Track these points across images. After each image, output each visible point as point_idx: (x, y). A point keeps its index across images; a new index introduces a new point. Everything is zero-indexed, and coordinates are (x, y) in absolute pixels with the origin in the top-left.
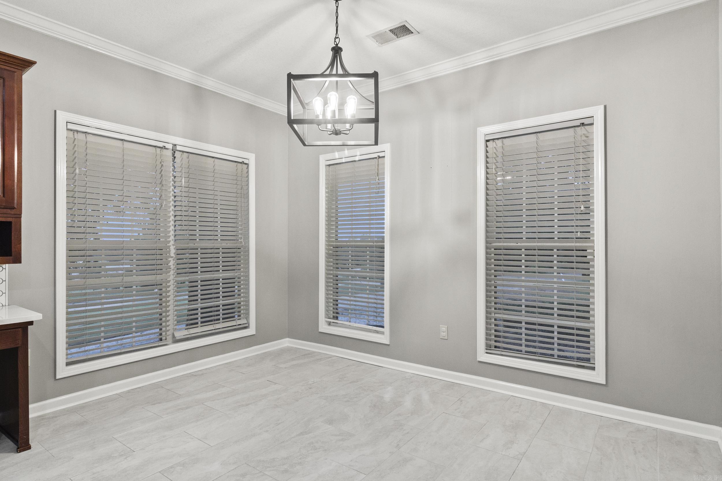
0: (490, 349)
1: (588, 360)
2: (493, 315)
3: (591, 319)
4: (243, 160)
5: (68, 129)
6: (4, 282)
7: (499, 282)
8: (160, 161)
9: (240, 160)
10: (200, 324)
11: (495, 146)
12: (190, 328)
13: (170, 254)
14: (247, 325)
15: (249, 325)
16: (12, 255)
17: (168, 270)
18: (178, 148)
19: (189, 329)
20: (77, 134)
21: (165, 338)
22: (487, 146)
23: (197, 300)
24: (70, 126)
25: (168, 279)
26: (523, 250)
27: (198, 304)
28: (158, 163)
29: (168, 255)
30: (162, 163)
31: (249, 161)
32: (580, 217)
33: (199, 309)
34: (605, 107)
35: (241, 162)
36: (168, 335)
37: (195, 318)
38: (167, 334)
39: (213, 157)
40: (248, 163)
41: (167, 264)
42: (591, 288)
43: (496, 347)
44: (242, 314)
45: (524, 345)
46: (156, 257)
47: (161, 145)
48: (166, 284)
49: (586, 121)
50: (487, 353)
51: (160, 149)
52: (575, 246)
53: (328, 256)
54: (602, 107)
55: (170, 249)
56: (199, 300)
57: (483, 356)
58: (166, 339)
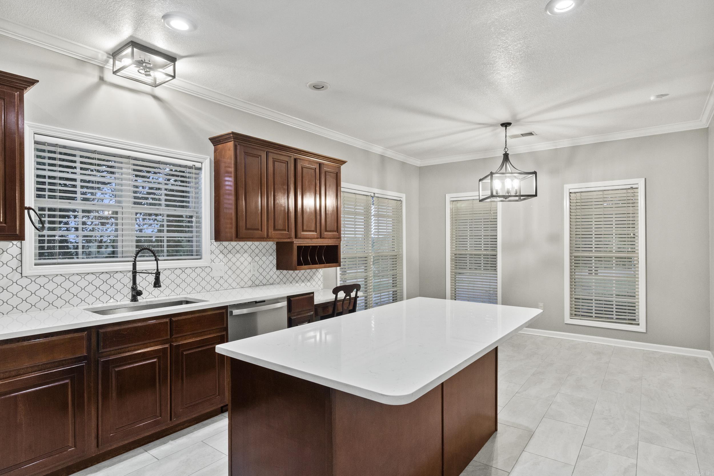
0: (573, 315)
1: (635, 320)
2: (574, 296)
3: (636, 297)
4: (400, 198)
6: (322, 276)
7: (576, 277)
11: (575, 196)
16: (338, 262)
18: (376, 195)
22: (570, 196)
26: (593, 258)
32: (629, 239)
34: (645, 179)
35: (399, 200)
39: (388, 199)
40: (402, 200)
42: (637, 279)
43: (575, 315)
45: (594, 313)
47: (369, 194)
49: (634, 186)
50: (571, 318)
51: (368, 197)
52: (627, 256)
53: (452, 260)
54: (644, 179)
57: (568, 320)
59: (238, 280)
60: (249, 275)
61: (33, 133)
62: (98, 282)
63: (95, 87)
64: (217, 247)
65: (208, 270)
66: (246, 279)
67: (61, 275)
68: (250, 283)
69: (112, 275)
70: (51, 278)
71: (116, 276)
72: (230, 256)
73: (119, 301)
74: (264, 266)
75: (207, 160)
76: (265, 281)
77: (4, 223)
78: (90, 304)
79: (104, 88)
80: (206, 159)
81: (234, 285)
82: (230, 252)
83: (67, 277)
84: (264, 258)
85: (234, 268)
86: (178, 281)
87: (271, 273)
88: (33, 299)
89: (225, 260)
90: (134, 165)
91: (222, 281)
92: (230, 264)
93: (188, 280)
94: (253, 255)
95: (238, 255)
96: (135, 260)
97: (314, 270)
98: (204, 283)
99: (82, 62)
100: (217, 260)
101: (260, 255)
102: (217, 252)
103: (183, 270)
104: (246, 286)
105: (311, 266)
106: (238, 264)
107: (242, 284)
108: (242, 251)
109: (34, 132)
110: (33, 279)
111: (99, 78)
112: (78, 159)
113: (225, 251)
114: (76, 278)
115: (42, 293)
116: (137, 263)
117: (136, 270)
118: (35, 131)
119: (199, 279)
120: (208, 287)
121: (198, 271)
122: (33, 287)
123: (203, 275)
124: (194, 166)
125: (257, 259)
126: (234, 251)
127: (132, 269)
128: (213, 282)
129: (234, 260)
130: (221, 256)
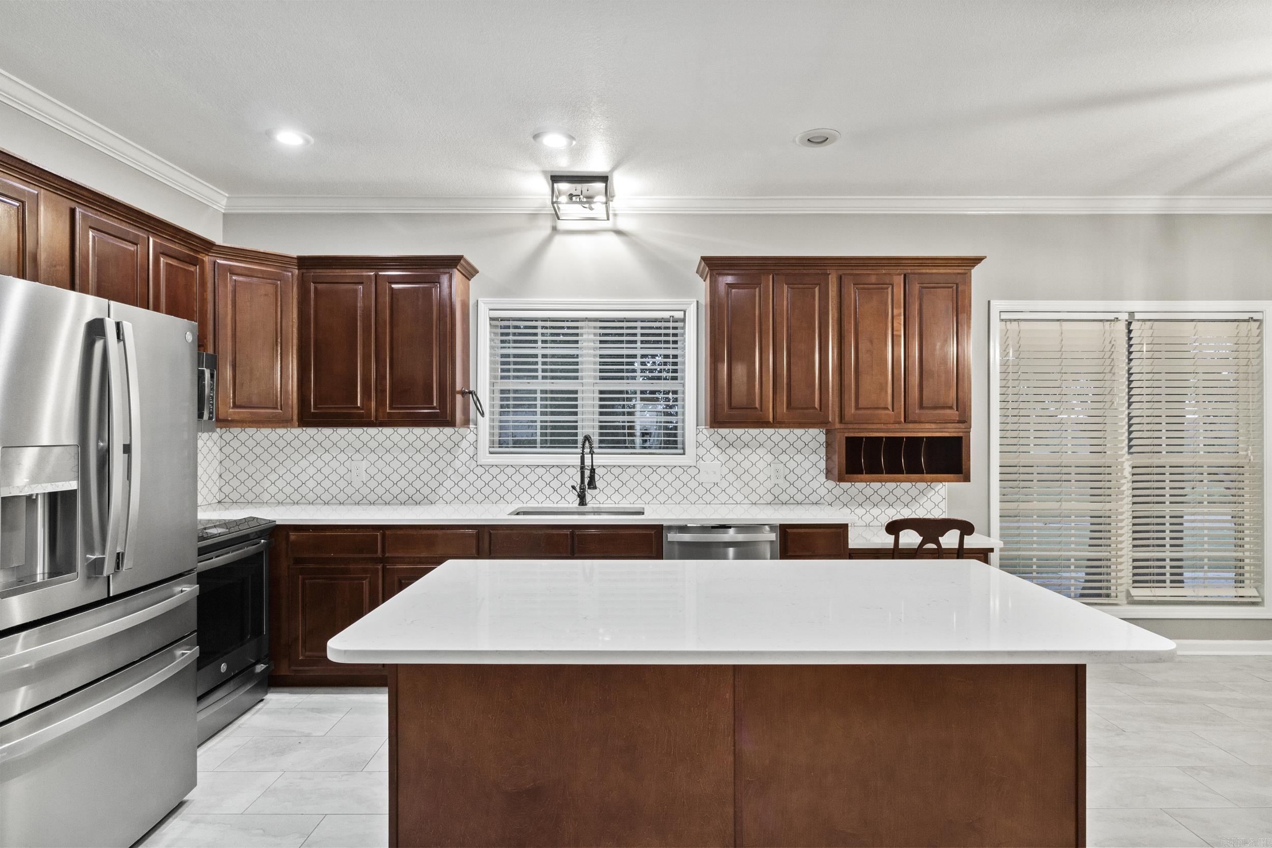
4: (1251, 315)
5: (1002, 320)
6: (944, 500)
8: (1110, 340)
9: (1246, 316)
10: (1168, 584)
12: (1156, 587)
13: (1122, 473)
14: (1259, 600)
15: (1263, 599)
16: (962, 471)
17: (1120, 496)
18: (1137, 316)
19: (1153, 587)
20: (1011, 323)
21: (1115, 595)
23: (1164, 546)
24: (1004, 316)
25: (1120, 510)
27: (1165, 552)
28: (1107, 342)
29: (1119, 474)
30: (1113, 343)
31: (1263, 314)
33: (1168, 560)
35: (1248, 318)
36: (1121, 592)
37: (1161, 573)
38: (1118, 590)
39: (1192, 320)
40: (1261, 318)
41: (1118, 488)
44: (1247, 579)
46: (1104, 478)
47: (1111, 316)
48: (1117, 517)
51: (1109, 323)
55: (1122, 466)
56: (1168, 546)
58: (1117, 597)
59: (746, 490)
60: (769, 485)
61: (488, 310)
62: (548, 477)
63: (548, 240)
64: (708, 436)
65: (693, 471)
66: (761, 491)
67: (512, 466)
68: (770, 498)
69: (563, 469)
70: (502, 468)
71: (568, 470)
72: (731, 451)
73: (571, 503)
74: (799, 471)
75: (692, 305)
76: (800, 497)
77: (438, 408)
78: (540, 502)
79: (558, 239)
80: (690, 304)
81: (739, 497)
82: (731, 446)
83: (517, 468)
84: (799, 458)
85: (739, 471)
86: (647, 484)
87: (815, 484)
88: (487, 491)
89: (724, 457)
90: (601, 328)
91: (716, 490)
92: (731, 464)
93: (662, 484)
94: (777, 451)
95: (746, 451)
96: (583, 451)
97: (921, 485)
98: (685, 491)
99: (534, 216)
100: (708, 457)
101: (792, 451)
102: (709, 444)
103: (655, 469)
104: (762, 501)
105: (885, 476)
106: (746, 464)
107: (754, 497)
108: (754, 444)
109: (488, 308)
110: (487, 468)
111: (551, 229)
112: (539, 331)
113: (723, 444)
114: (526, 471)
115: (495, 484)
116: (585, 456)
117: (584, 464)
118: (490, 307)
119: (677, 484)
120: (693, 497)
121: (677, 471)
122: (487, 477)
123: (685, 478)
124: (673, 317)
125: (784, 457)
126: (739, 444)
127: (580, 464)
128: (701, 491)
129: (739, 457)
130: (716, 451)
